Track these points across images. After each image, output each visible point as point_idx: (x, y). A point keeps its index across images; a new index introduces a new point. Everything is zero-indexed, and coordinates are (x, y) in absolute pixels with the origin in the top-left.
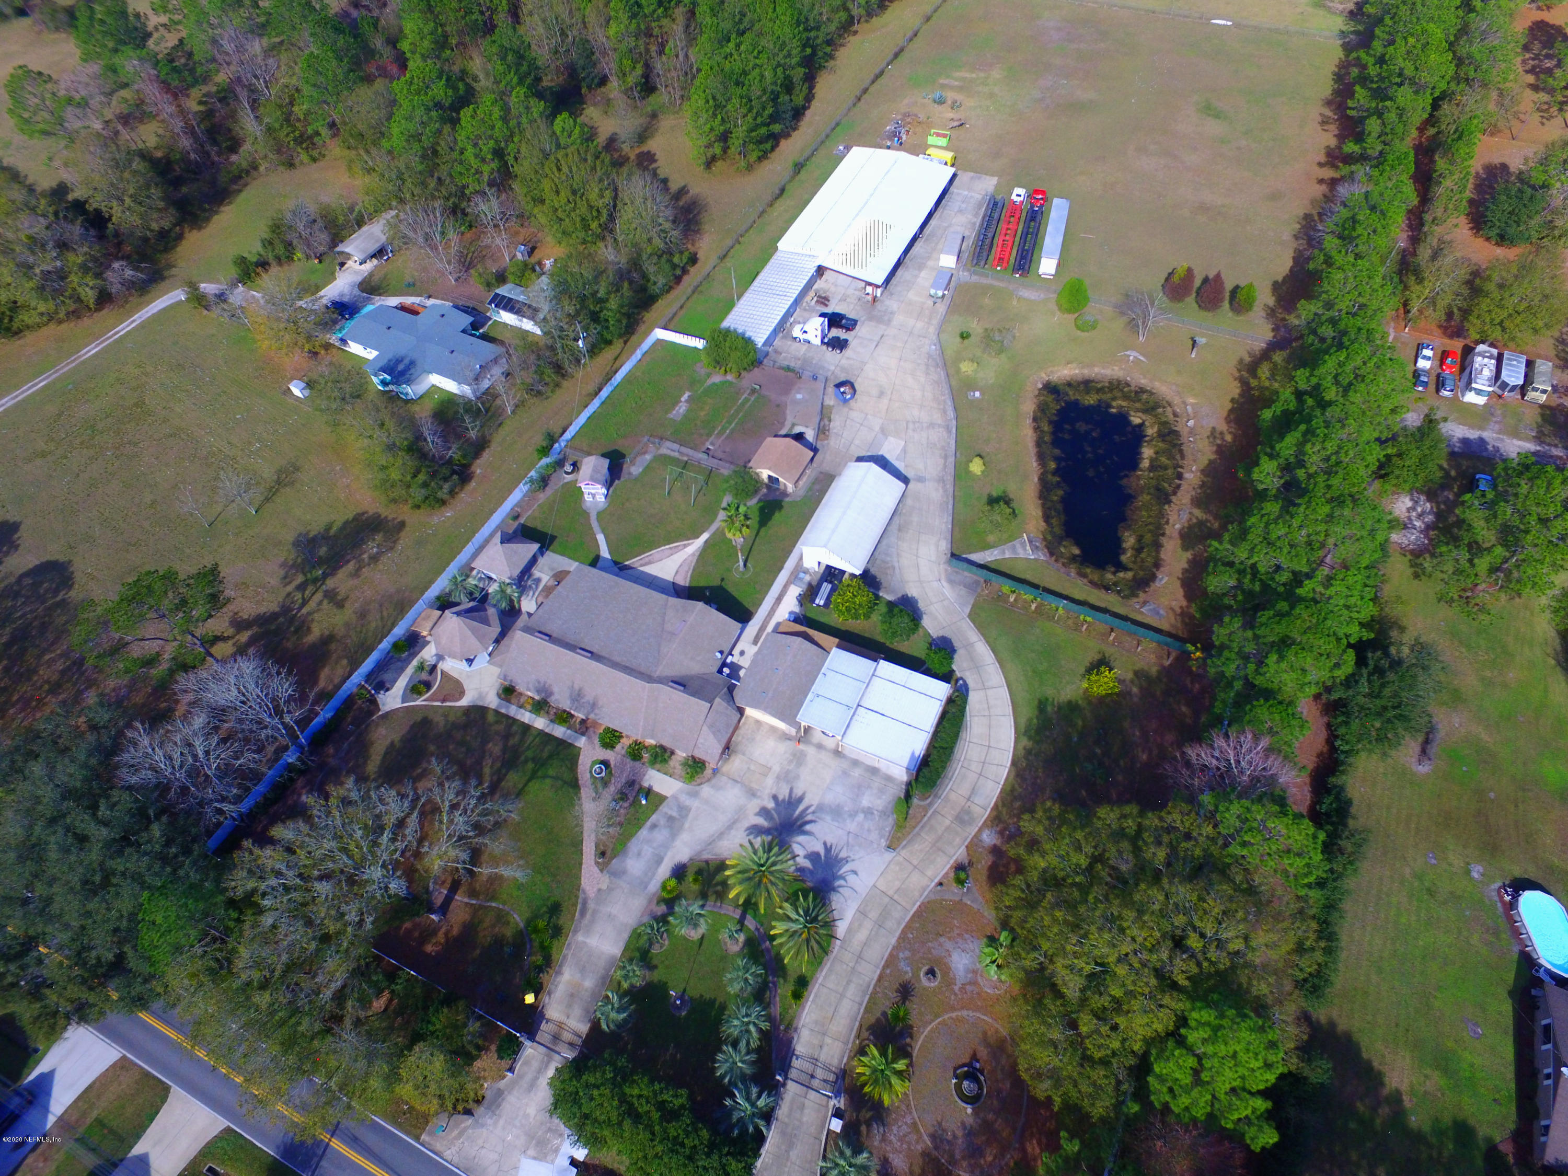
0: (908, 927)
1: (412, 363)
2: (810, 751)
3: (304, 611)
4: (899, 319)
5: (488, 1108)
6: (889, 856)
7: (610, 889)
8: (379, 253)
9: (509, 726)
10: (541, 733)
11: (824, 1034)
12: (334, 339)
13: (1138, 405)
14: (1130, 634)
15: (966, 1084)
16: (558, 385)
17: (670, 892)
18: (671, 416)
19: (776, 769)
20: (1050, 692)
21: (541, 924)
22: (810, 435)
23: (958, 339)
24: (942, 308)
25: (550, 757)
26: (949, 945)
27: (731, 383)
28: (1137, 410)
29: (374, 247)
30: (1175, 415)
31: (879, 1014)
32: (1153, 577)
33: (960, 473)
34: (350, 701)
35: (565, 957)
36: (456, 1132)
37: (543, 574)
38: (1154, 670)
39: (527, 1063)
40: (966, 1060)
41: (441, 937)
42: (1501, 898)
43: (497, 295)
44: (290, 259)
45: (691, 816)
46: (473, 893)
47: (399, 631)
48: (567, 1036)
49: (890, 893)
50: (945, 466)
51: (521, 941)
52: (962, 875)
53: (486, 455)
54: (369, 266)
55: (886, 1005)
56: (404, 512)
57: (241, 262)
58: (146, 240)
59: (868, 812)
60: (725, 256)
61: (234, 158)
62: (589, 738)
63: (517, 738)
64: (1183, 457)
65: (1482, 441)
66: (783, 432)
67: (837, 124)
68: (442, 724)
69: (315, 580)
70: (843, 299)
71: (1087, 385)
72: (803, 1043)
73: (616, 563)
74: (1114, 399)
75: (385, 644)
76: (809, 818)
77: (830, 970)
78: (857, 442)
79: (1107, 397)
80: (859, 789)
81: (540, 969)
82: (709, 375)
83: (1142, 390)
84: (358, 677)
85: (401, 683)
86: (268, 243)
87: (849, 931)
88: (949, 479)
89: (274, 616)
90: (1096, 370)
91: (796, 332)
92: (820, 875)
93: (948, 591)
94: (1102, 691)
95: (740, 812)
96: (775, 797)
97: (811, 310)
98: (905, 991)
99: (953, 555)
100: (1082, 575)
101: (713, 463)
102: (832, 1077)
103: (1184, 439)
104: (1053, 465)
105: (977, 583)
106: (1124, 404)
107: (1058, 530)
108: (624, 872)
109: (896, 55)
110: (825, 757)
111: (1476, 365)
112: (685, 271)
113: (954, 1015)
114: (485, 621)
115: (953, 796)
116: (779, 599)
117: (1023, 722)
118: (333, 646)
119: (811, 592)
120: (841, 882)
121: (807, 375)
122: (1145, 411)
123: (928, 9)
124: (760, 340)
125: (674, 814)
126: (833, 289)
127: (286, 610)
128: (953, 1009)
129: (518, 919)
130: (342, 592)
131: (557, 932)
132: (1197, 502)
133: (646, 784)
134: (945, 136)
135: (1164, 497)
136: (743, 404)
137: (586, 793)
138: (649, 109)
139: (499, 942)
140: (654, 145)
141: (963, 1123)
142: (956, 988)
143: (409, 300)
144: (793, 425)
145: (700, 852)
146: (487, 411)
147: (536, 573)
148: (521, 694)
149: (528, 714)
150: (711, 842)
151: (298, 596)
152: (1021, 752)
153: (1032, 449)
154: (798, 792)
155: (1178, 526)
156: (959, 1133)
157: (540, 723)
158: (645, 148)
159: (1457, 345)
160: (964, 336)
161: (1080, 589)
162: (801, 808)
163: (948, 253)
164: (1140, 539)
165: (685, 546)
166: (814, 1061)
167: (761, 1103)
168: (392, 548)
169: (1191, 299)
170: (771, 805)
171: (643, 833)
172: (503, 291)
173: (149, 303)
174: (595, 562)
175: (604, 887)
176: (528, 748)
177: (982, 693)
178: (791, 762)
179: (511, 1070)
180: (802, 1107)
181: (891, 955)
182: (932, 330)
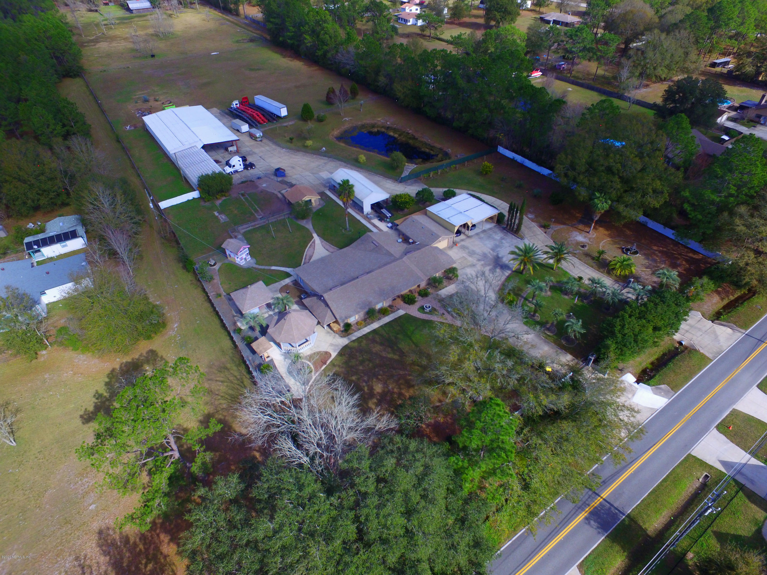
2: (462, 243)
4: (256, 151)
6: (526, 240)
9: (367, 338)
10: (383, 326)
18: (222, 222)
19: (465, 255)
23: (290, 143)
24: (266, 141)
25: (402, 327)
26: (572, 239)
27: (227, 199)
30: (382, 124)
40: (620, 250)
45: (472, 287)
49: (543, 245)
52: (544, 227)
55: (591, 261)
59: (502, 239)
62: (402, 308)
63: (378, 337)
64: (401, 129)
76: (495, 254)
77: (570, 270)
80: (489, 237)
82: (213, 203)
83: (363, 125)
85: (291, 381)
88: (357, 169)
90: (343, 128)
93: (413, 188)
95: (480, 271)
98: (587, 255)
100: (432, 162)
103: (394, 127)
105: (416, 180)
109: (95, 98)
110: (469, 240)
113: (601, 247)
116: (376, 227)
119: (380, 216)
121: (254, 179)
128: (598, 246)
132: (423, 134)
133: (445, 296)
134: (172, 105)
136: (247, 200)
137: (435, 319)
141: (644, 259)
142: (590, 243)
145: (494, 290)
149: (366, 328)
150: (491, 285)
153: (364, 151)
154: (481, 253)
155: (430, 140)
156: (647, 261)
157: (375, 325)
162: (489, 255)
165: (314, 242)
170: (482, 262)
176: (388, 334)
178: (464, 250)
182: (274, 147)
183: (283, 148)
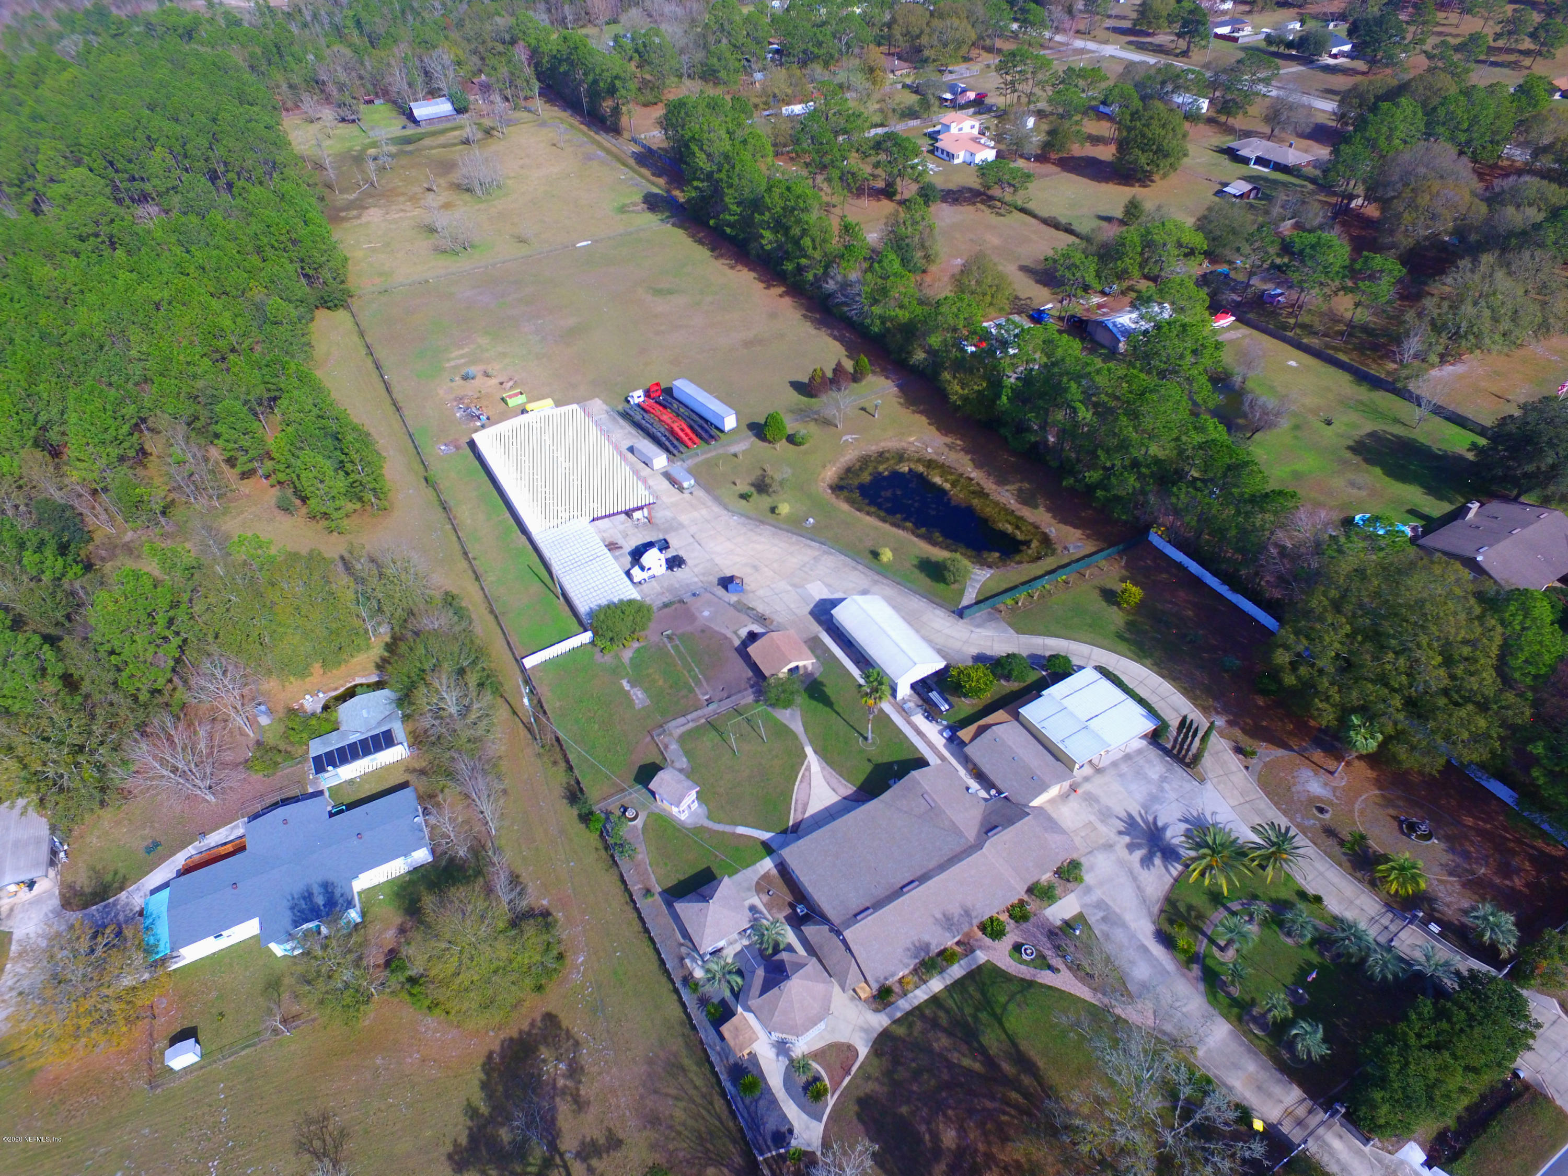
0: (1276, 804)
1: (327, 884)
2: (1087, 787)
4: (684, 519)
6: (1209, 785)
7: (1157, 1004)
8: (53, 854)
10: (949, 989)
11: (1351, 902)
12: (135, 977)
13: (892, 462)
14: (1090, 566)
18: (638, 707)
19: (1092, 818)
22: (758, 629)
24: (700, 493)
26: (1299, 788)
29: (43, 851)
30: (916, 452)
31: (1344, 858)
32: (1045, 534)
33: (886, 573)
38: (1126, 571)
40: (1397, 824)
45: (1110, 903)
49: (1242, 800)
50: (864, 573)
52: (1244, 752)
54: (47, 885)
55: (1339, 851)
59: (1163, 779)
62: (980, 947)
64: (955, 469)
66: (737, 642)
67: (410, 435)
68: (877, 1086)
70: (625, 535)
73: (785, 832)
74: (876, 468)
76: (1151, 819)
78: (793, 606)
79: (870, 469)
80: (1139, 774)
82: (617, 656)
83: (881, 454)
85: (792, 1111)
91: (638, 577)
93: (986, 632)
95: (1121, 863)
96: (1120, 833)
98: (1330, 832)
99: (954, 613)
100: (1020, 563)
101: (728, 704)
102: (1390, 915)
103: (940, 460)
105: (991, 613)
106: (884, 466)
107: (971, 552)
108: (1145, 983)
109: (377, 367)
110: (1099, 780)
113: (1357, 814)
114: (795, 971)
116: (919, 733)
119: (930, 708)
121: (687, 598)
122: (900, 462)
126: (605, 535)
128: (1351, 811)
132: (1000, 483)
133: (1059, 923)
134: (518, 394)
135: (982, 494)
136: (678, 652)
137: (1045, 978)
141: (1444, 850)
142: (1336, 801)
148: (900, 980)
149: (918, 992)
150: (1143, 899)
152: (1155, 668)
155: (1012, 502)
157: (936, 985)
160: (744, 497)
161: (1032, 569)
164: (1009, 522)
166: (1373, 920)
168: (576, 1044)
169: (823, 391)
171: (1110, 947)
172: (317, 748)
174: (770, 847)
175: (1152, 1008)
178: (1091, 805)
182: (717, 509)
183: (733, 513)
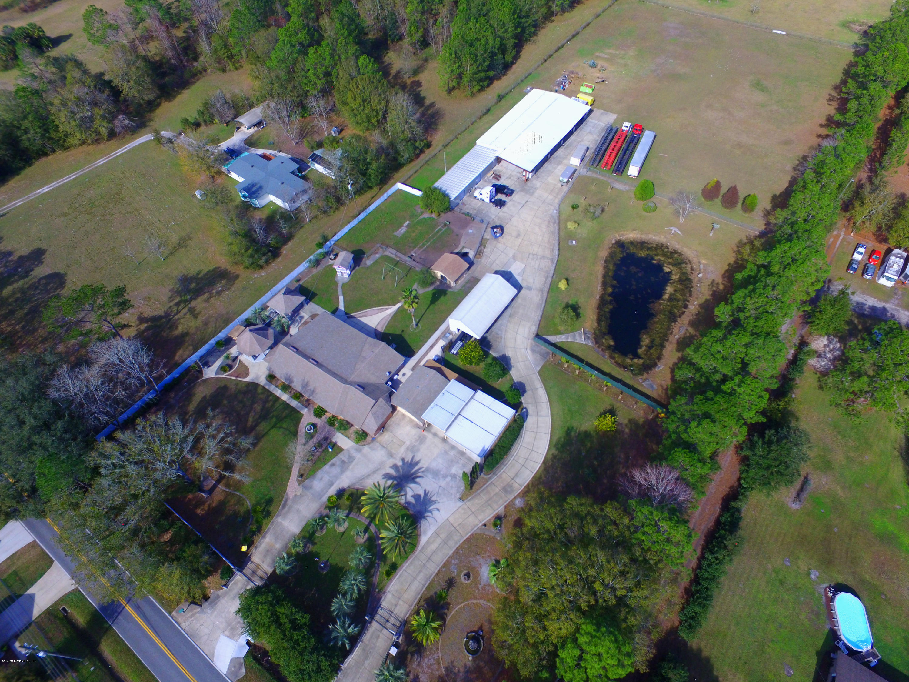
0: (461, 546)
1: (261, 188)
2: (429, 436)
3: (176, 317)
4: (538, 192)
5: (210, 604)
6: (460, 504)
7: (301, 496)
8: (259, 124)
9: (268, 396)
10: (285, 403)
11: (399, 598)
12: (224, 169)
13: (670, 261)
14: (632, 397)
15: (471, 642)
16: (337, 209)
17: (332, 503)
18: (395, 234)
19: (408, 443)
20: (575, 424)
21: (259, 508)
22: (471, 255)
23: (571, 209)
24: (565, 189)
25: (285, 417)
26: (481, 561)
27: (433, 219)
28: (669, 264)
29: (256, 120)
30: (692, 269)
31: (432, 593)
32: (655, 365)
33: (553, 287)
34: (188, 370)
35: (269, 529)
36: (190, 614)
37: (305, 314)
38: (641, 421)
39: (236, 584)
40: (476, 629)
41: (206, 507)
42: (826, 594)
43: (314, 154)
44: (212, 122)
45: (354, 463)
46: (228, 485)
47: (222, 335)
48: (260, 573)
49: (455, 525)
50: (545, 282)
51: (248, 515)
52: (498, 522)
53: (290, 244)
54: (252, 131)
55: (438, 589)
56: (239, 270)
57: (186, 122)
58: (140, 105)
59: (454, 477)
60: (447, 145)
61: (195, 64)
62: (309, 409)
63: (271, 403)
64: (690, 295)
65: (884, 309)
66: (457, 251)
67: (530, 74)
68: (233, 389)
69: (186, 301)
70: (509, 178)
71: (642, 244)
72: (387, 601)
73: (346, 313)
74: (656, 255)
75: (212, 341)
76: (420, 474)
77: (411, 563)
78: (497, 262)
79: (651, 253)
80: (452, 462)
81: (254, 533)
82: (422, 213)
83: (675, 252)
84: (195, 357)
85: (217, 364)
86: (201, 113)
87: (428, 543)
88: (546, 290)
89: (160, 318)
90: (650, 236)
91: (477, 194)
92: (418, 508)
93: (530, 356)
94: (604, 428)
95: (382, 464)
96: (403, 460)
97: (488, 182)
98: (451, 583)
99: (538, 336)
100: (612, 357)
101: (413, 263)
102: (398, 624)
103: (694, 284)
104: (610, 290)
105: (548, 353)
106: (662, 259)
107: (603, 329)
108: (311, 488)
109: (574, 36)
110: (437, 441)
111: (890, 262)
112: (422, 151)
113: (475, 602)
114: (266, 337)
115: (504, 476)
116: (432, 347)
117: (555, 438)
118: (187, 338)
119: (451, 345)
120: (429, 514)
121: (478, 219)
122: (674, 265)
123: (599, 10)
124: (453, 196)
125: (346, 460)
126: (504, 170)
127: (167, 315)
128: (475, 598)
129: (248, 504)
130: (198, 309)
131: (268, 514)
132: (692, 324)
133: (334, 440)
134: (591, 87)
135: (673, 318)
136: (438, 232)
137: (301, 439)
138: (424, 56)
139: (236, 514)
140: (422, 77)
141: (465, 665)
142: (480, 586)
143: (268, 152)
144: (463, 247)
145: (355, 483)
146: (296, 219)
147: (302, 313)
148: (278, 380)
149: (280, 391)
150: (362, 479)
151: (175, 308)
152: (550, 456)
153: (600, 279)
154: (417, 459)
155: (677, 337)
156: (462, 670)
157: (285, 397)
158: (416, 79)
159: (883, 248)
160: (575, 207)
161: (608, 366)
162: (416, 468)
163: (575, 157)
164: (652, 341)
165: (387, 309)
166: (391, 612)
167: (350, 630)
168: (229, 289)
169: (718, 200)
170: (400, 463)
171: (326, 468)
172: (318, 152)
173: (135, 139)
174: (335, 312)
175: (299, 494)
176: (275, 410)
177: (535, 418)
178: (417, 440)
179: (226, 585)
180: (378, 637)
181: (447, 561)
182: (557, 201)
183: (558, 208)
